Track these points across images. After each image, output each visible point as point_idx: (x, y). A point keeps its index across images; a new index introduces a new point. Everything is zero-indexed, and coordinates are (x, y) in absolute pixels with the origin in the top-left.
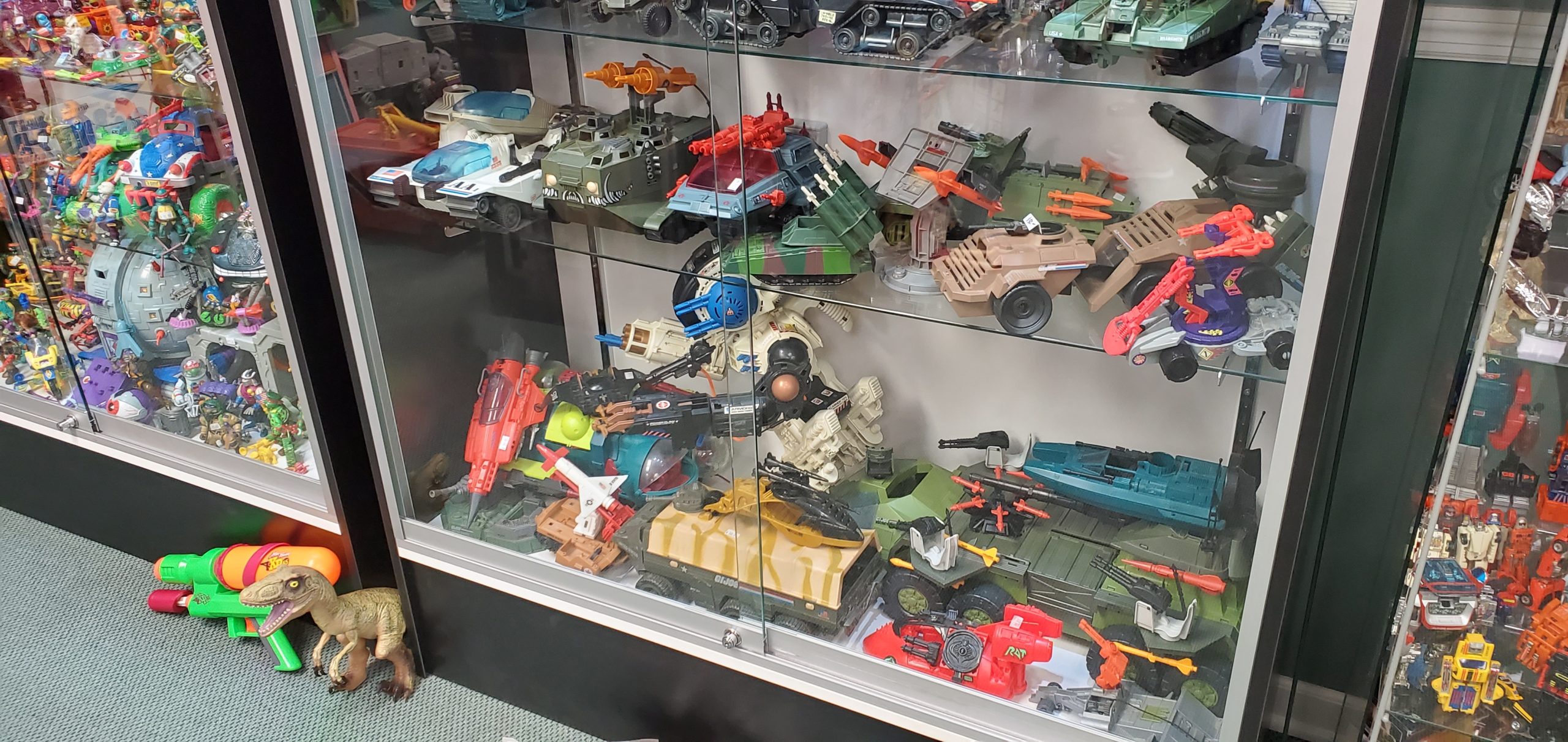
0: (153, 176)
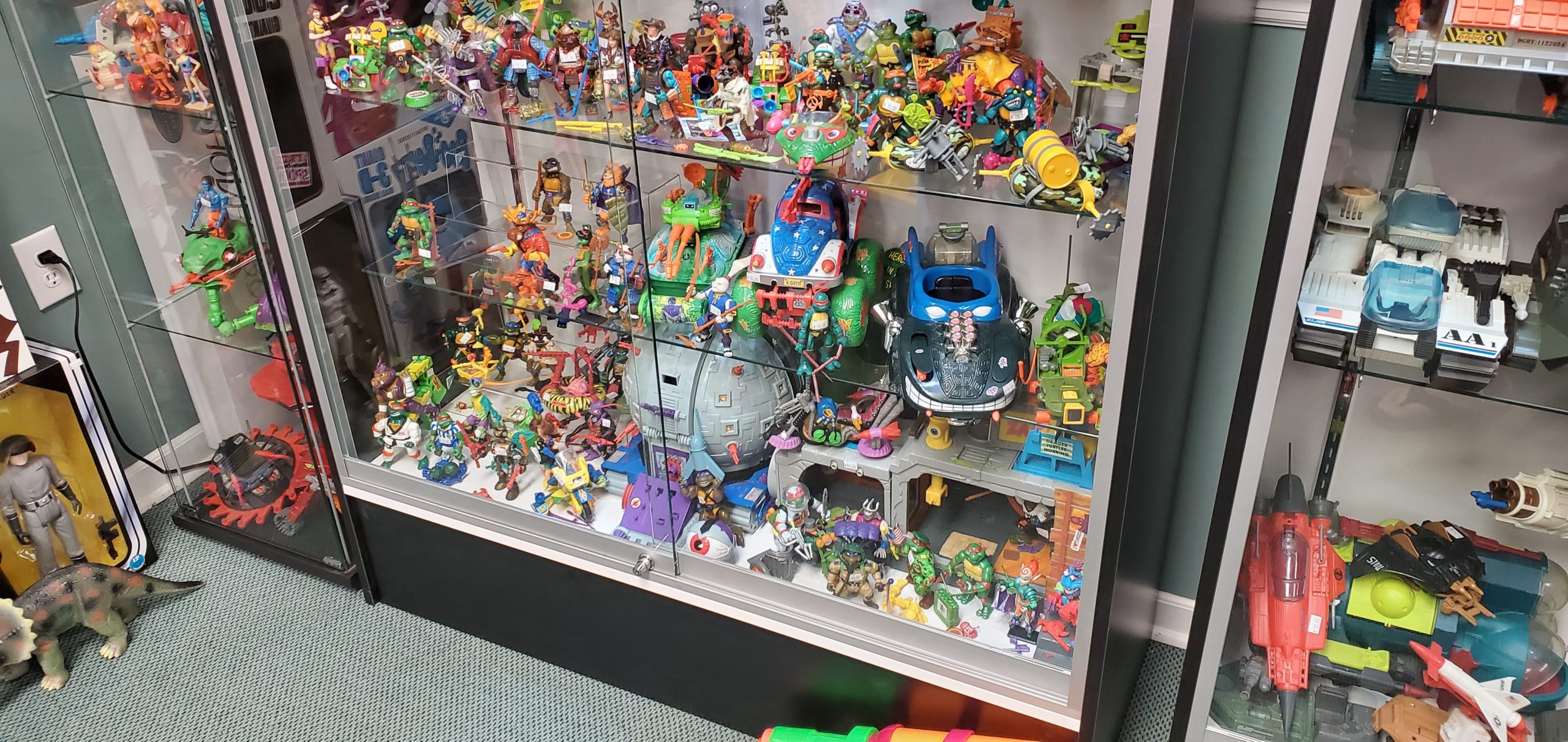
0: (795, 274)
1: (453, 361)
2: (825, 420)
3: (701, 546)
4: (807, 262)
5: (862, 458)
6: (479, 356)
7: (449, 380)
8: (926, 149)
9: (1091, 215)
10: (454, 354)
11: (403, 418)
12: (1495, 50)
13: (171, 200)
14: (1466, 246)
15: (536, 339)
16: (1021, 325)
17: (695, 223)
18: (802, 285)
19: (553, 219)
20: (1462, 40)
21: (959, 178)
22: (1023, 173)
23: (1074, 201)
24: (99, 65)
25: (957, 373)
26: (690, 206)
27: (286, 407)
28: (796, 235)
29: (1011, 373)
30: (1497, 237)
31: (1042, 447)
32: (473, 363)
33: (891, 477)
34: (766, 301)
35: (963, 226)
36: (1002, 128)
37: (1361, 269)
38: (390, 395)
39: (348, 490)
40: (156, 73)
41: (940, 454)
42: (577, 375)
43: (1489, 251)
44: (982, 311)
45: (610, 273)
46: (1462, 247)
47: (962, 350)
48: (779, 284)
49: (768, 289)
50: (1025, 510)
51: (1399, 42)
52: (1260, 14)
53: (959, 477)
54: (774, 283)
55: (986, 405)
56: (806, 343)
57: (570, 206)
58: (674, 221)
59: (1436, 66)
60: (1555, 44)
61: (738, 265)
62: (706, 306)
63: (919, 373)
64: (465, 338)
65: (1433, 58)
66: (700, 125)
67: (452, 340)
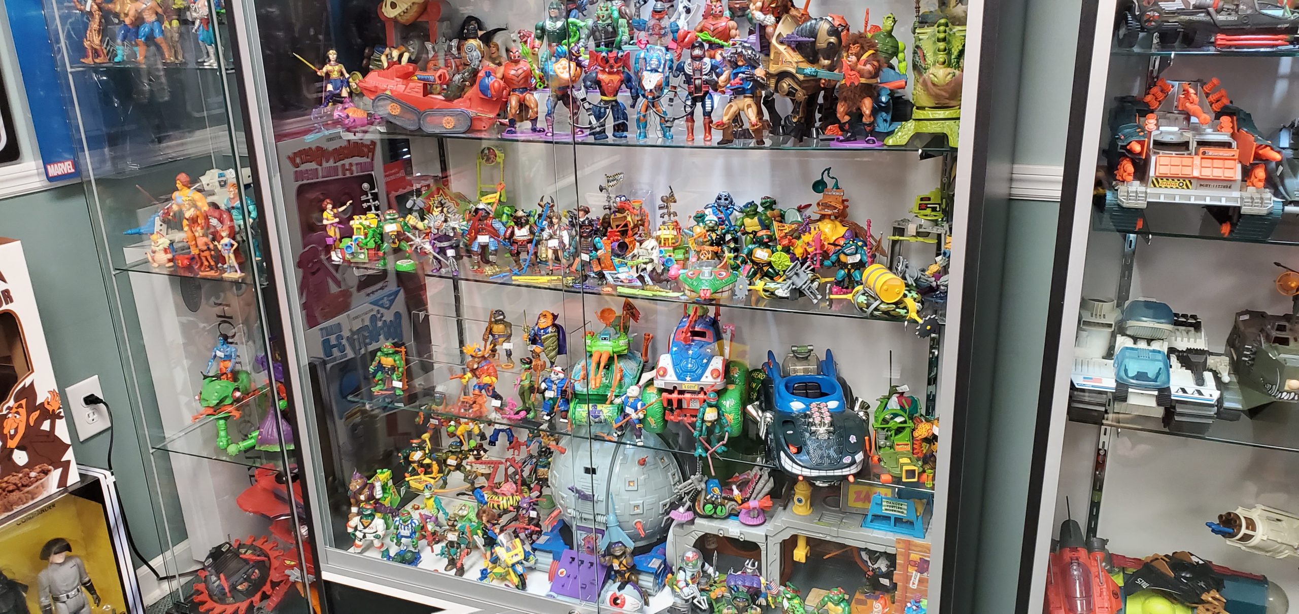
0: (691, 380)
1: (406, 475)
2: (712, 497)
3: (619, 602)
4: (699, 371)
5: (743, 526)
6: (427, 469)
7: (403, 490)
8: (791, 282)
9: (916, 322)
10: (408, 469)
11: (372, 516)
12: (1185, 192)
13: (188, 355)
14: (1179, 339)
15: (475, 452)
16: (861, 414)
17: (610, 350)
18: (696, 389)
19: (497, 355)
20: (1163, 186)
21: (815, 301)
22: (863, 294)
23: (903, 312)
24: (157, 249)
25: (820, 447)
26: (605, 339)
27: (268, 517)
28: (690, 352)
29: (860, 446)
30: (1199, 334)
31: (883, 508)
32: (422, 476)
33: (767, 539)
34: (670, 402)
35: (809, 348)
36: (842, 268)
37: (1109, 355)
38: (362, 497)
39: (326, 576)
40: (203, 251)
41: (804, 518)
42: (506, 481)
43: (1195, 342)
44: (833, 404)
45: (546, 389)
46: (1176, 340)
47: (822, 430)
48: (678, 389)
49: (671, 392)
50: (870, 564)
51: (1122, 189)
52: (1014, 191)
53: (821, 535)
54: (675, 388)
55: (844, 470)
56: (701, 431)
57: (512, 344)
58: (594, 349)
59: (1148, 203)
60: (1224, 187)
61: (646, 377)
62: (621, 410)
63: (791, 448)
64: (417, 456)
65: (1146, 197)
66: (619, 275)
67: (406, 458)
